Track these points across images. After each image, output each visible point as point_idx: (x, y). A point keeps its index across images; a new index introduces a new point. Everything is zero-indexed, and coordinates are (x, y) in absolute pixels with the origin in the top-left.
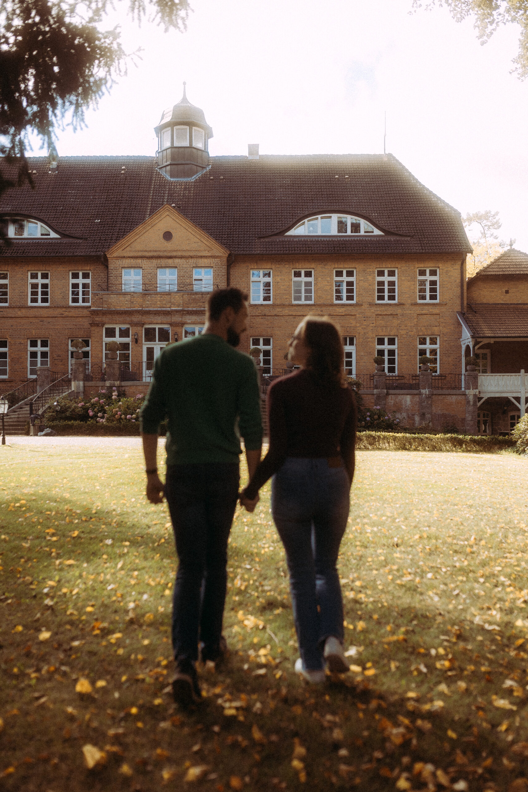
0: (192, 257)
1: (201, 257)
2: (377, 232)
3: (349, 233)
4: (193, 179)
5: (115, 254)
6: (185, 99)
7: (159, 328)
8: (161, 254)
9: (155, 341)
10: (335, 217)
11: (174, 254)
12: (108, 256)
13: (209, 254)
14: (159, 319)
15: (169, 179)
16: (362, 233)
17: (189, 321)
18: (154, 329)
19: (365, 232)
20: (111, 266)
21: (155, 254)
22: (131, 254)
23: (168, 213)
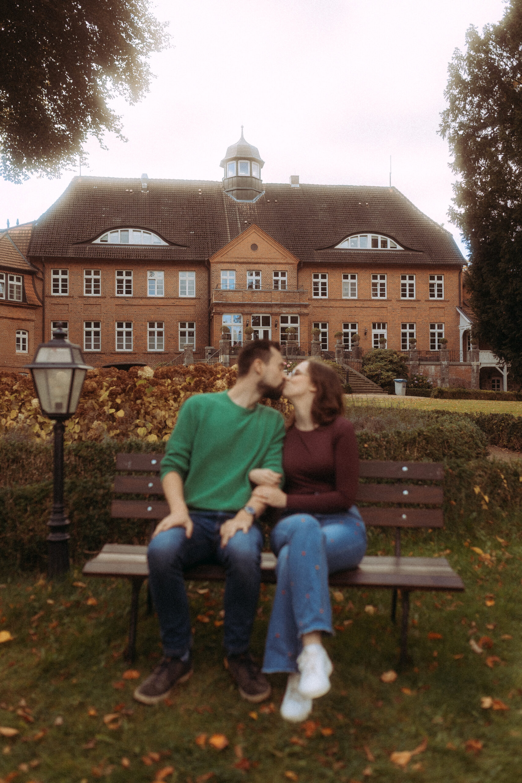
0: (272, 263)
1: (279, 263)
2: (399, 248)
3: (380, 248)
4: (254, 201)
5: (216, 260)
6: (242, 138)
7: (263, 317)
8: (250, 260)
9: (260, 326)
10: (370, 236)
11: (259, 261)
12: (211, 261)
13: (285, 261)
14: (263, 310)
15: (236, 200)
16: (389, 248)
17: (284, 312)
18: (259, 317)
19: (391, 247)
20: (213, 268)
21: (245, 260)
22: (227, 260)
23: (254, 230)
